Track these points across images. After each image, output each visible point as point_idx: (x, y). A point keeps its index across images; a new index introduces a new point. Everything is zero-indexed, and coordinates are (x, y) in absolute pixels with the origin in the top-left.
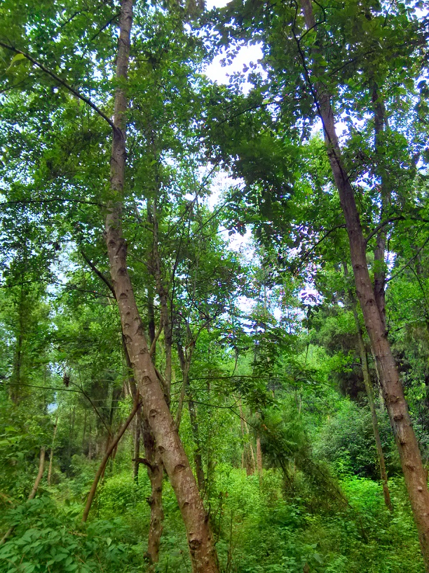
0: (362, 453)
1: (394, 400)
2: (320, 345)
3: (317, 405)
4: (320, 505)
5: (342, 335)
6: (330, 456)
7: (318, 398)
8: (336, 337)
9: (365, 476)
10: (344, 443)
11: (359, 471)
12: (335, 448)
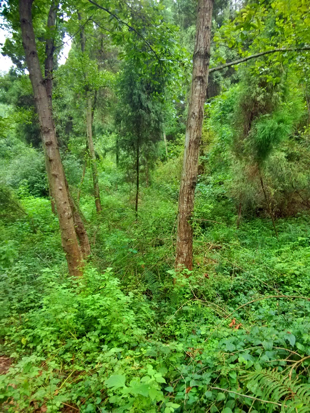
0: (38, 182)
1: (47, 130)
2: (9, 103)
3: (8, 152)
4: (5, 216)
5: (26, 96)
6: (15, 186)
7: (9, 147)
8: (22, 97)
9: (40, 196)
10: (26, 176)
11: (36, 194)
12: (18, 180)
